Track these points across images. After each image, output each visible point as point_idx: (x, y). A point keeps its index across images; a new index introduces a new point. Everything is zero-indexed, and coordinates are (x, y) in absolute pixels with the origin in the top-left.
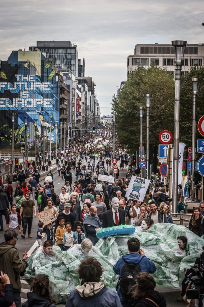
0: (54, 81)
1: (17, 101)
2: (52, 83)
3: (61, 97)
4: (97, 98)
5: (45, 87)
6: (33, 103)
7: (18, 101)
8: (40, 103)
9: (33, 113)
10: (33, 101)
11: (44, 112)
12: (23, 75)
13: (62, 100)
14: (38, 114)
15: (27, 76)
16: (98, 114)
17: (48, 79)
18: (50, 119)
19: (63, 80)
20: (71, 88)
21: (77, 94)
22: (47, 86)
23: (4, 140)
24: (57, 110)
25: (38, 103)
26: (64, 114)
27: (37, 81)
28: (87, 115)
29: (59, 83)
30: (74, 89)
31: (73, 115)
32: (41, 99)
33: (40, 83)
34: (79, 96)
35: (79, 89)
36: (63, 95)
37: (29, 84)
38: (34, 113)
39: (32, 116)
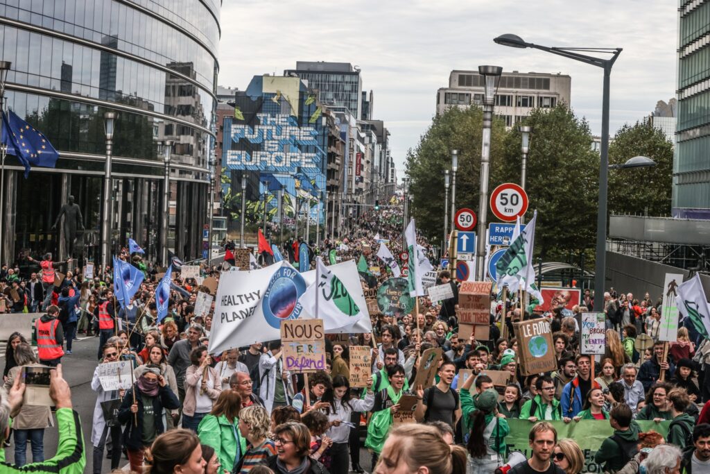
0: (319, 126)
1: (259, 155)
2: (316, 129)
3: (329, 151)
4: (392, 155)
5: (305, 134)
6: (284, 159)
7: (261, 156)
8: (295, 160)
9: (284, 176)
10: (284, 156)
12: (269, 115)
13: (332, 157)
14: (293, 177)
15: (277, 116)
16: (392, 181)
17: (310, 122)
18: (311, 186)
19: (334, 125)
20: (347, 137)
21: (358, 147)
22: (308, 134)
23: (236, 217)
24: (323, 173)
25: (292, 160)
26: (333, 178)
27: (292, 124)
28: (375, 181)
29: (326, 128)
30: (352, 140)
31: (349, 181)
32: (297, 153)
33: (297, 128)
34: (360, 150)
35: (362, 140)
36: (333, 149)
37: (279, 128)
38: (286, 176)
39: (282, 180)
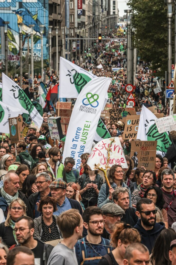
9: (6, 12)
11: (24, 10)
14: (15, 13)
16: (114, 13)
18: (33, 21)
24: (45, 7)
26: (56, 13)
28: (97, 14)
31: (71, 15)
38: (8, 12)
39: (4, 16)
